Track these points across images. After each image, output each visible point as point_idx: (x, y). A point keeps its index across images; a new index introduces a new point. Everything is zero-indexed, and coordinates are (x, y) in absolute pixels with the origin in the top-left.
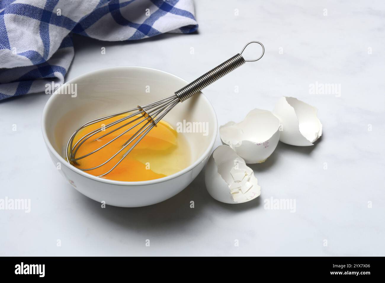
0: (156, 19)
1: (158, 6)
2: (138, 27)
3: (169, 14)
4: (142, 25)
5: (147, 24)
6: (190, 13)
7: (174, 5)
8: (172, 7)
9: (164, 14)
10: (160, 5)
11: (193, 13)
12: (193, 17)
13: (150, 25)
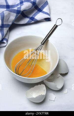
0: (36, 15)
1: (37, 10)
2: (30, 18)
3: (41, 13)
4: (31, 17)
5: (33, 17)
6: (48, 13)
7: (43, 10)
8: (42, 10)
9: (39, 13)
10: (38, 9)
11: (49, 13)
12: (49, 15)
13: (34, 17)
